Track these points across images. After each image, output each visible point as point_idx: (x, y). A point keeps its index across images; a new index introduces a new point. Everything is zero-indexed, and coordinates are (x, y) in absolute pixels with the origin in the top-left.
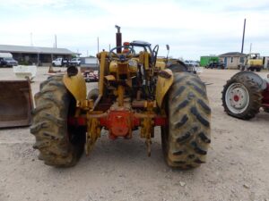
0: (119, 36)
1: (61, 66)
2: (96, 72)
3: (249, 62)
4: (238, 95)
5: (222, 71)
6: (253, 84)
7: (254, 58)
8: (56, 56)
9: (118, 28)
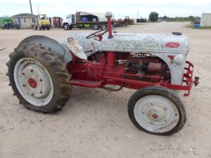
3: (39, 22)
4: (33, 77)
5: (17, 31)
6: (53, 58)
7: (43, 18)
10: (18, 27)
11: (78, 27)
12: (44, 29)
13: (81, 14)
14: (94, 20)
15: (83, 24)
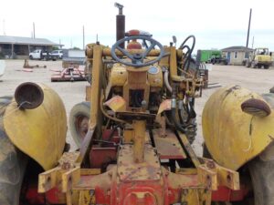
0: (121, 21)
1: (40, 59)
2: (82, 68)
3: (256, 58)
8: (34, 47)
9: (120, 7)
10: (226, 63)
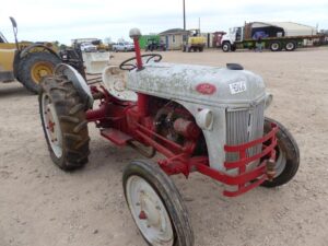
3: (189, 41)
6: (62, 96)
7: (195, 35)
10: (164, 48)
11: (245, 47)
12: (195, 51)
13: (254, 26)
14: (280, 34)
15: (254, 42)
